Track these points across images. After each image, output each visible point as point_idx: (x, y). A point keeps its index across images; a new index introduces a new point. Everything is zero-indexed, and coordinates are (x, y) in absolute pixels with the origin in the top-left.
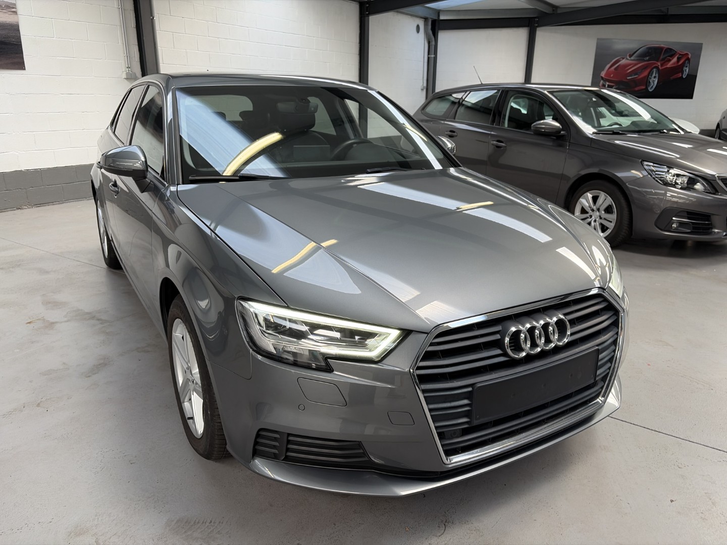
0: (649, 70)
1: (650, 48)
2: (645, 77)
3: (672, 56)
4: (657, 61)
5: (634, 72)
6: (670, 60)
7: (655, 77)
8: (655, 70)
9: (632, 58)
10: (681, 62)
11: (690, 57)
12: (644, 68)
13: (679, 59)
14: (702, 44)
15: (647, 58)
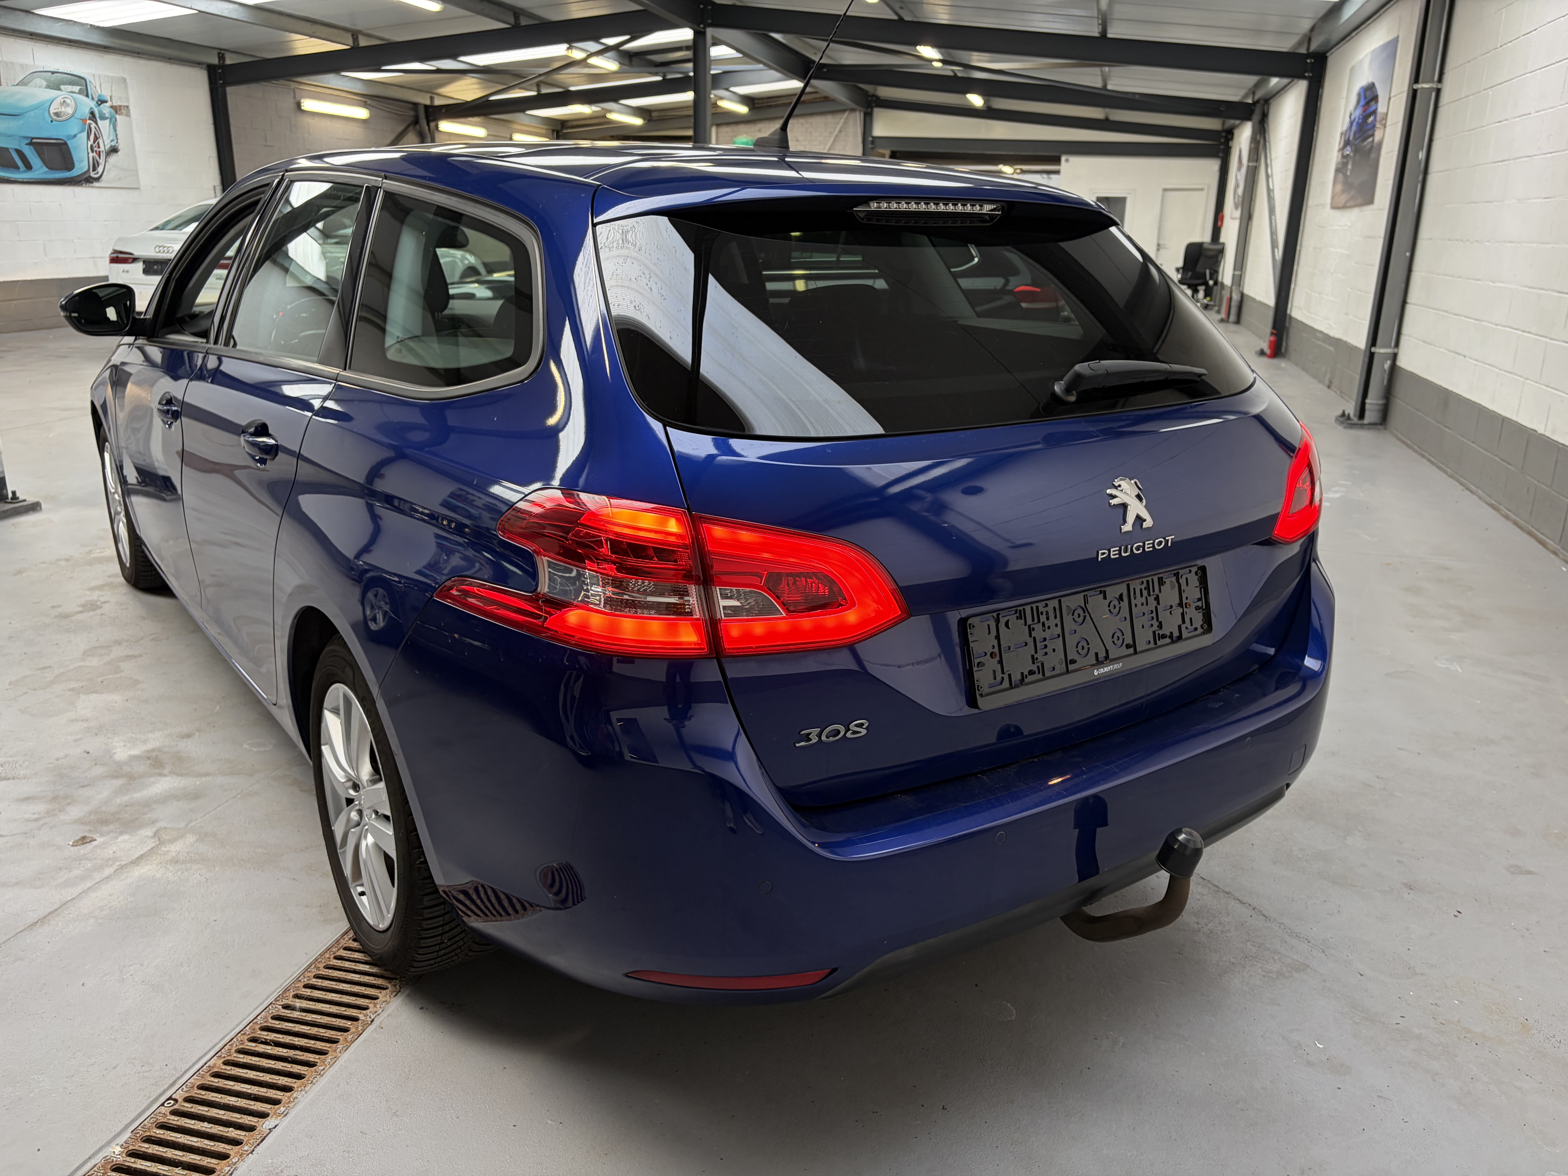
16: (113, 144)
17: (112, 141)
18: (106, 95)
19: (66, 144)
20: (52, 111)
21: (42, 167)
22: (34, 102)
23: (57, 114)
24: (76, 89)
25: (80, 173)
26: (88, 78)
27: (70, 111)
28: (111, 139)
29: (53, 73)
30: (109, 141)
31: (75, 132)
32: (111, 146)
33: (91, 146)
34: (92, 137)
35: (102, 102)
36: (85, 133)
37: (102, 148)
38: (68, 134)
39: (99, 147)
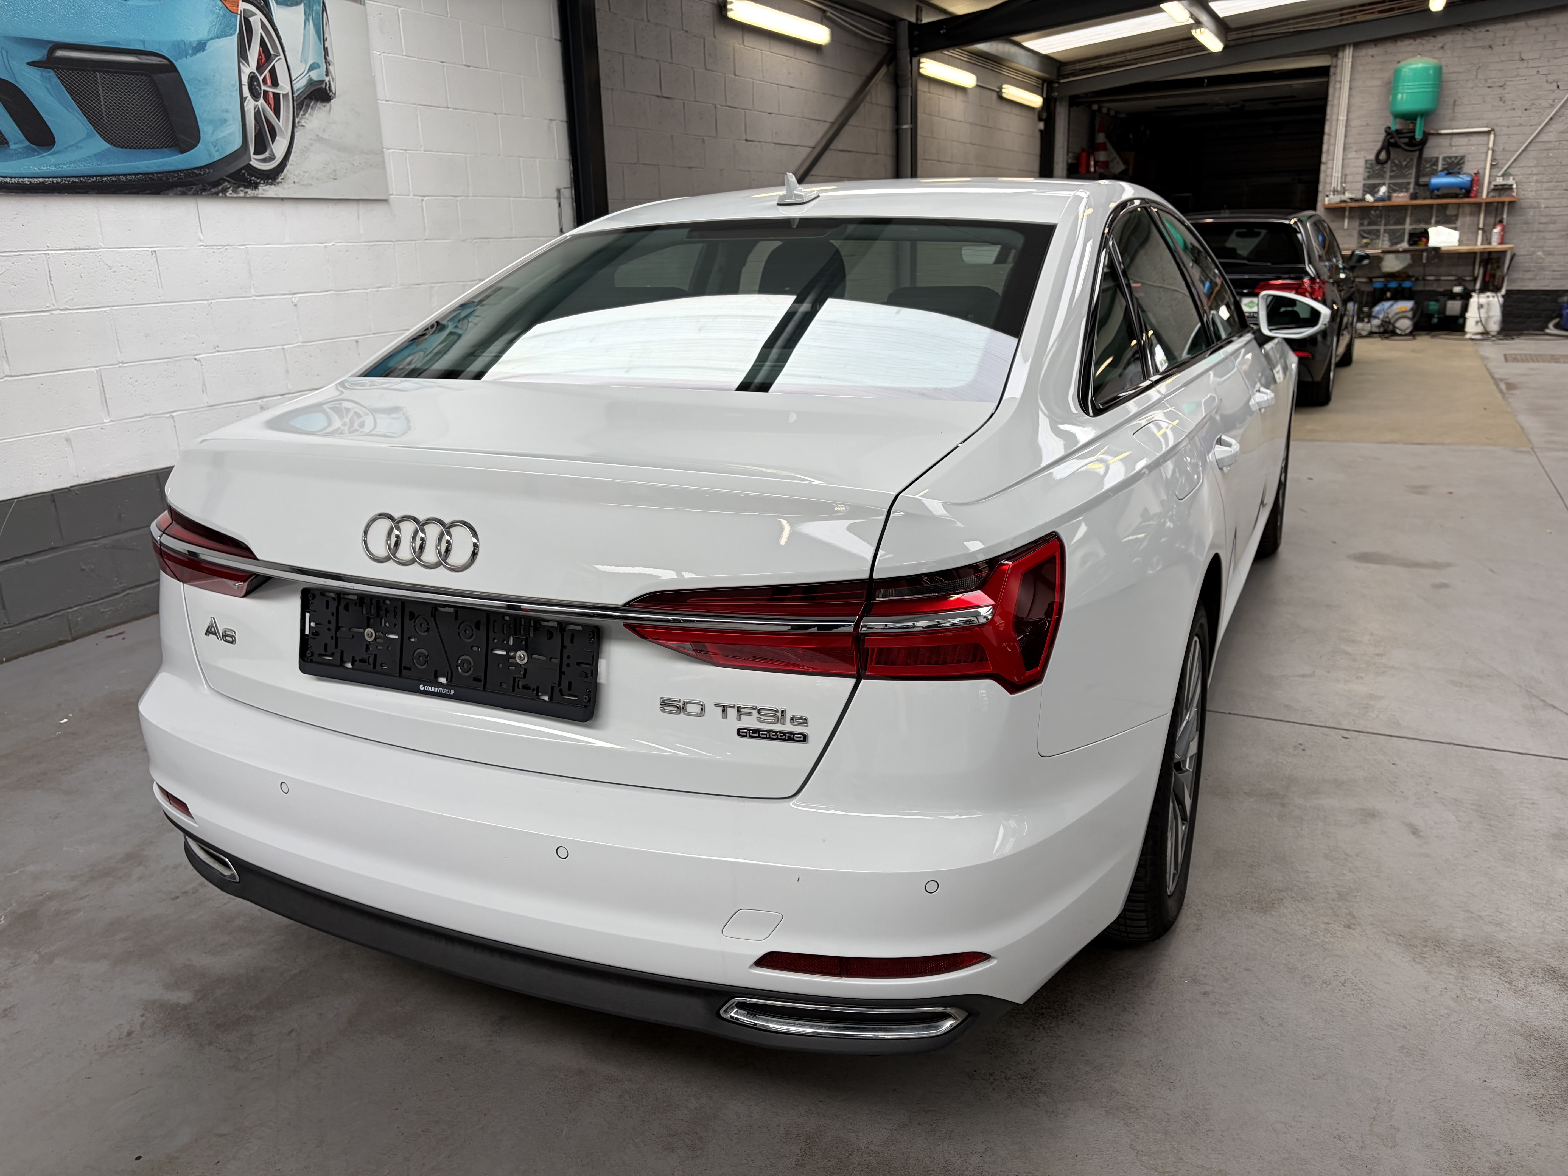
16: (315, 75)
17: (312, 68)
19: (171, 68)
21: (89, 136)
25: (217, 157)
28: (310, 62)
30: (304, 68)
31: (202, 35)
32: (311, 82)
33: (252, 79)
34: (254, 53)
37: (284, 87)
38: (179, 38)
39: (275, 83)
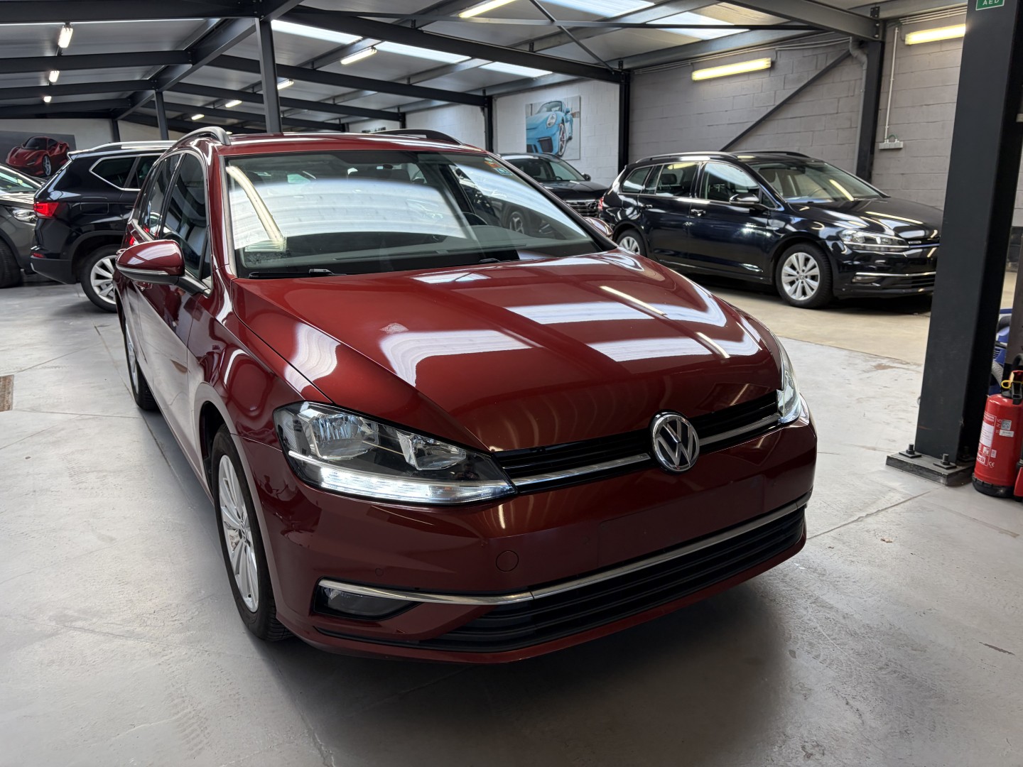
0: (41, 158)
1: (36, 139)
2: (39, 164)
3: (56, 145)
4: (46, 149)
5: (31, 159)
6: (54, 149)
7: (48, 163)
8: (46, 157)
9: (26, 147)
10: (63, 151)
11: (68, 146)
12: (38, 155)
13: (61, 148)
14: (73, 136)
15: (37, 148)
16: (570, 135)
18: (569, 107)
20: (548, 123)
22: (541, 120)
23: (549, 124)
24: (557, 108)
26: (562, 101)
27: (554, 121)
29: (549, 103)
32: (569, 137)
33: (561, 138)
35: (568, 112)
36: (558, 132)
37: (565, 139)
